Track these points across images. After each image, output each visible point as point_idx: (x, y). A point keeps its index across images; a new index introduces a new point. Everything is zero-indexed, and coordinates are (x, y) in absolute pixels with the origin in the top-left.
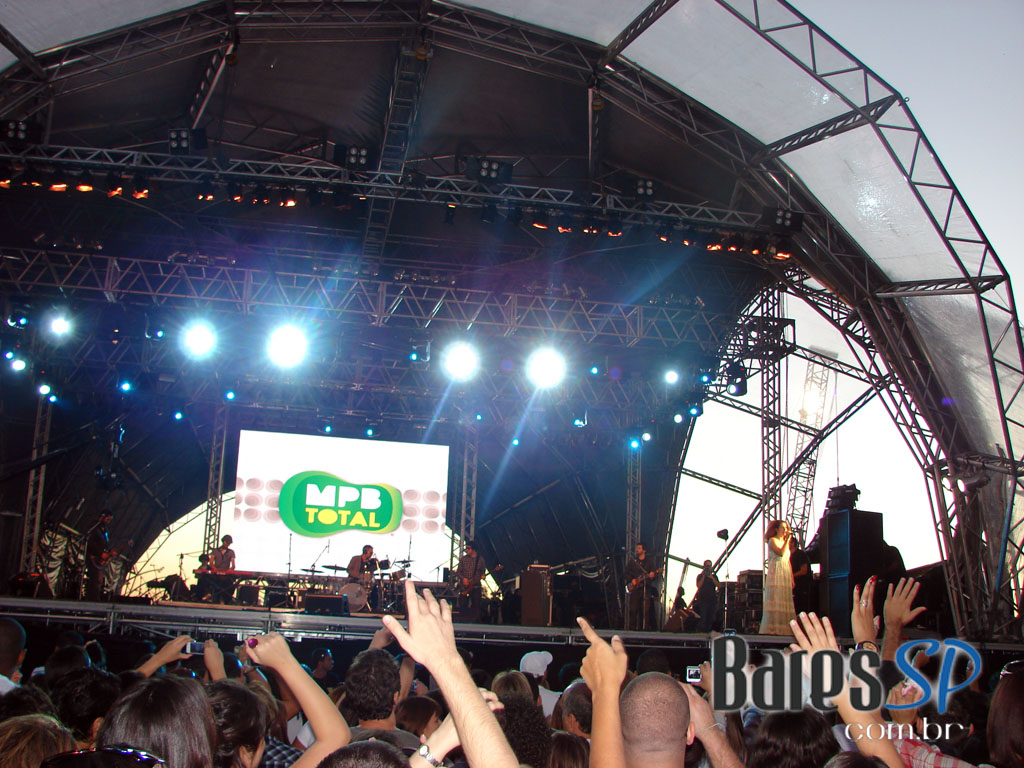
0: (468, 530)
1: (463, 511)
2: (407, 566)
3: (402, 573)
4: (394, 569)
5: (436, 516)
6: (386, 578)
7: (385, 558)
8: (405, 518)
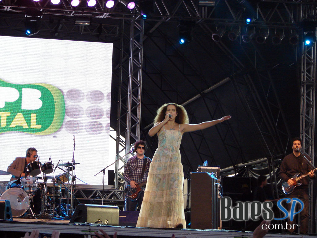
0: (134, 131)
1: (129, 112)
2: (71, 169)
3: (65, 177)
4: (57, 173)
5: (100, 117)
6: (49, 181)
7: (47, 161)
8: (68, 119)
